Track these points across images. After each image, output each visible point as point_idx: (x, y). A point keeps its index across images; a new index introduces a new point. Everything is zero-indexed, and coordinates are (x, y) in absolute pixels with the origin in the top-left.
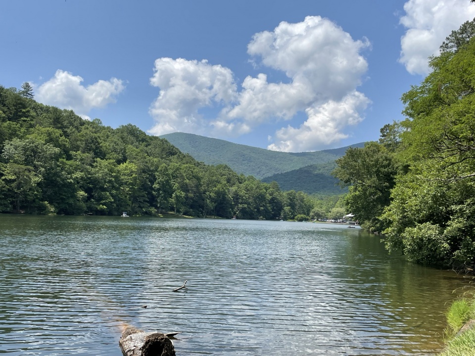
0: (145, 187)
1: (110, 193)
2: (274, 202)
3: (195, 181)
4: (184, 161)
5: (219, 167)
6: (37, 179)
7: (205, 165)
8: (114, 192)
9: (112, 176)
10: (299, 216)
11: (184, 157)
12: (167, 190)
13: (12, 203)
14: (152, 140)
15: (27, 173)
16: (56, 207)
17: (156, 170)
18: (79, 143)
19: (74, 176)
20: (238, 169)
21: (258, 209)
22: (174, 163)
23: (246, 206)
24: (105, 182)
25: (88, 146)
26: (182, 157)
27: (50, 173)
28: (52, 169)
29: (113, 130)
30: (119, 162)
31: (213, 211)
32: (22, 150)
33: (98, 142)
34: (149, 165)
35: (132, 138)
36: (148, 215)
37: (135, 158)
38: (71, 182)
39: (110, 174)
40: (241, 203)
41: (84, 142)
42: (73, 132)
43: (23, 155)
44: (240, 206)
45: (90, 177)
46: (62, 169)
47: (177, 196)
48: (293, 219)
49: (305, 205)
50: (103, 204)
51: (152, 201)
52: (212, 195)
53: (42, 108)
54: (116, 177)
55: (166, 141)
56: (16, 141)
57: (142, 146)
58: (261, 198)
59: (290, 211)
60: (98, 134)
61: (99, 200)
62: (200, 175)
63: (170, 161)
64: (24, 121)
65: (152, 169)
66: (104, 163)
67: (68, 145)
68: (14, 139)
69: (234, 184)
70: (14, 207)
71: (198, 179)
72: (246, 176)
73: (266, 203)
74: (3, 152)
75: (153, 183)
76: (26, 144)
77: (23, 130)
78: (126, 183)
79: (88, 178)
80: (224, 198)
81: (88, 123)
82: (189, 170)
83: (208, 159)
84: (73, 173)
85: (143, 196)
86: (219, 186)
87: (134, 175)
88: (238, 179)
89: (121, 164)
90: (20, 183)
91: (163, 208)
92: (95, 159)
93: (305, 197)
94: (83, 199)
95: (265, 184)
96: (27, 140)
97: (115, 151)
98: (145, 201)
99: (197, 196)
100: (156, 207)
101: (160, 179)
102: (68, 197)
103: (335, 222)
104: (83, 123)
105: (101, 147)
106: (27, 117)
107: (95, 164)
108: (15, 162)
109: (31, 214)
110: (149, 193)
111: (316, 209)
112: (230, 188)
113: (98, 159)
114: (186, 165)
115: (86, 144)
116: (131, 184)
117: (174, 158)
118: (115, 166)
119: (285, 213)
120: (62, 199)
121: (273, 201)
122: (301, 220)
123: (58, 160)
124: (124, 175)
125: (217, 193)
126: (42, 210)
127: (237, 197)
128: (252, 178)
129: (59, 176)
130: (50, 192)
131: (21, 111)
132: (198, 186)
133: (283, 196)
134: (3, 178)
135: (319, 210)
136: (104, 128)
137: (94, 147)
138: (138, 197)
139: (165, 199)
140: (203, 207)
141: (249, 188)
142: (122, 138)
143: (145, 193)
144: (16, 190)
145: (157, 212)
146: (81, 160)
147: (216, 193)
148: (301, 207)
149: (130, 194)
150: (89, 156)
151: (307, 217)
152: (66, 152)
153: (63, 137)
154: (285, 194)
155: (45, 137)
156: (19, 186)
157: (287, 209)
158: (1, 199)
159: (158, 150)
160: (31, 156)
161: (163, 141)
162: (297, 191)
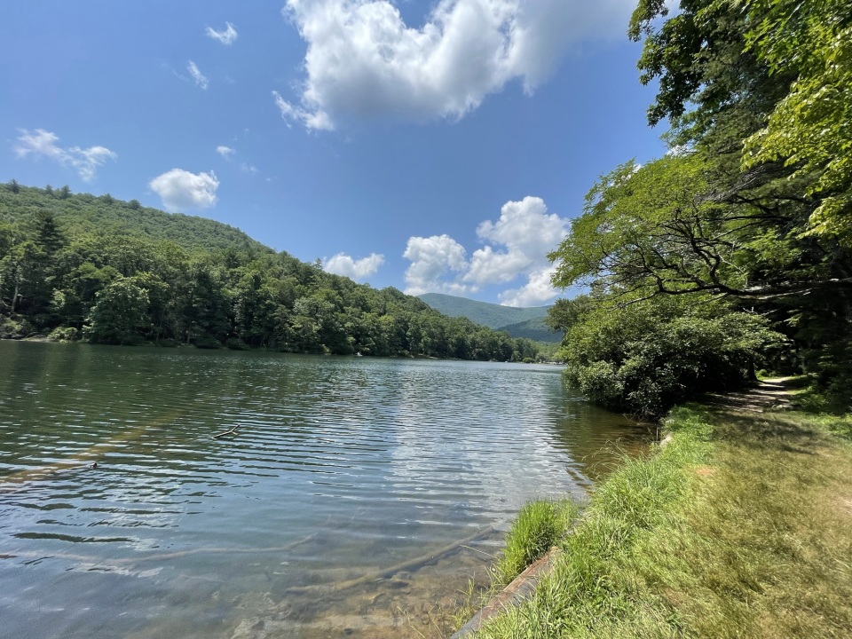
0: (399, 334)
1: (373, 339)
3: (440, 330)
4: (432, 314)
5: (460, 319)
6: (317, 327)
7: (448, 318)
8: (376, 338)
9: (374, 326)
10: (527, 359)
12: (418, 337)
13: (299, 345)
14: (408, 298)
15: (309, 323)
16: (331, 349)
17: (409, 321)
18: (351, 300)
19: (346, 325)
20: (476, 321)
21: (492, 353)
22: (423, 315)
23: (481, 350)
24: (369, 330)
25: (357, 303)
26: (430, 311)
27: (327, 322)
29: (378, 291)
30: (380, 315)
31: (454, 353)
32: (308, 306)
33: (365, 300)
34: (403, 317)
35: (393, 297)
36: (402, 356)
37: (393, 312)
38: (342, 330)
39: (373, 324)
40: (478, 348)
41: (354, 300)
42: (347, 293)
43: (308, 309)
44: (477, 350)
45: (358, 327)
46: (336, 320)
47: (425, 342)
48: (521, 361)
49: (532, 350)
51: (406, 345)
52: (453, 340)
53: (326, 276)
54: (378, 327)
56: (304, 299)
57: (400, 303)
58: (494, 343)
59: (519, 355)
60: (366, 294)
61: (364, 343)
62: (444, 325)
63: (421, 314)
64: (312, 284)
65: (405, 320)
66: (369, 315)
67: (341, 302)
68: (302, 298)
69: (472, 332)
70: (301, 348)
71: (442, 328)
72: (482, 326)
73: (498, 348)
74: (294, 308)
75: (406, 331)
76: (310, 302)
77: (309, 291)
78: (385, 331)
79: (356, 327)
80: (463, 344)
81: (360, 286)
82: (435, 321)
83: (453, 313)
84: (345, 323)
85: (399, 341)
86: (459, 334)
87: (391, 325)
88: (475, 328)
90: (305, 330)
91: (414, 351)
92: (362, 313)
93: (531, 343)
94: (352, 343)
95: (498, 333)
96: (311, 299)
98: (400, 345)
99: (441, 342)
100: (409, 350)
101: (412, 328)
102: (340, 342)
103: (557, 364)
104: (355, 286)
105: (367, 303)
106: (314, 281)
107: (362, 316)
108: (302, 315)
109: (312, 353)
110: (403, 339)
111: (541, 353)
112: (468, 336)
113: (365, 313)
114: (432, 317)
115: (356, 301)
116: (389, 332)
117: (424, 312)
118: (377, 317)
119: (515, 356)
120: (336, 342)
121: (504, 346)
122: (528, 362)
123: (333, 314)
124: (384, 324)
125: (458, 339)
126: (320, 352)
127: (474, 343)
128: (487, 327)
129: (334, 325)
130: (327, 337)
131: (309, 278)
132: (442, 333)
133: (513, 342)
134: (293, 326)
135: (543, 354)
136: (372, 289)
137: (362, 303)
138: (394, 342)
140: (446, 350)
141: (484, 335)
142: (385, 297)
143: (399, 339)
144: (302, 336)
145: (410, 354)
146: (352, 313)
148: (528, 351)
149: (388, 340)
150: (357, 310)
151: (533, 360)
152: (341, 307)
153: (338, 296)
154: (514, 340)
155: (324, 296)
156: (304, 333)
157: (516, 353)
158: (291, 342)
159: (412, 306)
160: (314, 311)
161: (417, 299)
162: (525, 338)
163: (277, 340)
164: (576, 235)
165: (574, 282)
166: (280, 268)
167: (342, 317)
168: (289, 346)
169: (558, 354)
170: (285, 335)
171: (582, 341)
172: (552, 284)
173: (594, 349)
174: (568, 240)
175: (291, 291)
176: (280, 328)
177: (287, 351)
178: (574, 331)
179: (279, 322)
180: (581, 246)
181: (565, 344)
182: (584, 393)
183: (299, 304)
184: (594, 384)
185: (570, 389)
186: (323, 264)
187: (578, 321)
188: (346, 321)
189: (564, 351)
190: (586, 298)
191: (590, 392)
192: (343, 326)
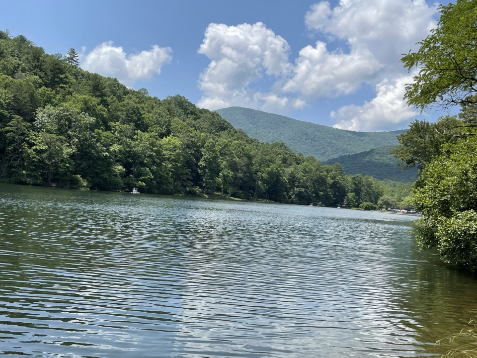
0: (188, 164)
1: (150, 169)
2: (336, 187)
3: (246, 160)
4: (235, 137)
5: (275, 145)
6: (69, 150)
7: (259, 143)
8: (154, 168)
9: (152, 150)
10: (365, 204)
11: (236, 132)
12: (214, 169)
13: (43, 175)
14: (202, 113)
15: (58, 143)
16: (89, 182)
17: (203, 146)
18: (119, 113)
19: (112, 149)
20: (298, 148)
21: (317, 195)
22: (224, 138)
23: (303, 190)
24: (145, 156)
25: (129, 117)
26: (233, 133)
27: (84, 143)
28: (86, 139)
29: (159, 101)
30: (162, 136)
31: (265, 193)
32: (56, 118)
33: (140, 113)
34: (195, 140)
35: (180, 111)
36: (192, 195)
37: (180, 132)
38: (106, 156)
39: (151, 148)
40: (298, 187)
41: (125, 113)
42: (114, 102)
43: (56, 124)
44: (296, 189)
45: (130, 151)
46: (98, 141)
47: (224, 175)
48: (357, 207)
49: (374, 192)
50: (142, 181)
51: (197, 180)
52: (265, 175)
53: (83, 75)
54: (158, 152)
55: (218, 115)
56: (50, 109)
57: (190, 120)
58: (321, 181)
59: (354, 198)
60: (142, 105)
61: (138, 175)
62: (253, 153)
63: (220, 136)
64: (62, 87)
65: (198, 144)
66: (146, 135)
67: (105, 115)
68: (48, 106)
69: (290, 165)
70: (46, 180)
71: (250, 157)
72: (305, 156)
73: (326, 188)
74: (36, 120)
75: (198, 159)
76: (59, 112)
77: (58, 97)
78: (168, 159)
79: (126, 151)
80: (278, 180)
81: (133, 92)
82: (239, 147)
83: (265, 136)
84: (111, 145)
85: (187, 174)
86: (273, 166)
87: (177, 151)
88: (296, 159)
89: (164, 138)
90: (51, 154)
91: (208, 188)
92: (136, 132)
93: (373, 182)
94: (121, 174)
95: (327, 166)
96: (62, 108)
97: (158, 123)
98: (188, 179)
99: (247, 176)
100: (201, 187)
101: (206, 155)
102: (103, 172)
103: (407, 213)
104: (126, 92)
105: (144, 118)
106: (66, 83)
107: (135, 137)
108: (48, 131)
109: (62, 187)
110: (194, 171)
111: (385, 197)
112: (286, 169)
113: (139, 132)
114: (236, 142)
115: (127, 114)
116: (175, 161)
117: (224, 134)
118: (157, 139)
119: (348, 200)
120: (96, 173)
121: (334, 185)
122: (368, 209)
123: (93, 131)
124: (167, 150)
125: (271, 174)
126: (73, 185)
127: (293, 179)
128: (312, 158)
129: (94, 148)
130: (84, 165)
131: (58, 77)
132: (249, 165)
133: (348, 180)
134: (34, 147)
135: (389, 198)
136: (150, 98)
137: (135, 118)
138: (181, 174)
139: (212, 178)
140: (253, 189)
141: (307, 169)
142: (169, 110)
143: (188, 171)
144: (47, 162)
145: (202, 192)
146: (121, 131)
147: (269, 174)
148: (368, 193)
149: (172, 172)
150: (129, 128)
151: (374, 206)
152: (105, 122)
153: (101, 107)
154: (349, 178)
155: (80, 105)
156: (50, 157)
157: (351, 195)
158: (32, 170)
159: (207, 124)
160: (65, 125)
161: (214, 115)
162: (364, 175)
163: (11, 167)
164: (446, 29)
165: (438, 98)
166: (15, 61)
167: (107, 137)
168: (28, 176)
169: (409, 199)
170: (23, 159)
171: (444, 182)
172: (407, 100)
173: (460, 193)
174: (433, 37)
175: (32, 96)
176: (15, 150)
177: (25, 183)
178: (433, 167)
179: (13, 141)
180: (452, 46)
181: (420, 184)
182: (443, 254)
183: (42, 115)
184: (457, 242)
185: (424, 248)
186: (79, 57)
187: (440, 154)
188: (113, 143)
189: (418, 195)
190: (454, 121)
191: (450, 252)
192: (108, 150)
